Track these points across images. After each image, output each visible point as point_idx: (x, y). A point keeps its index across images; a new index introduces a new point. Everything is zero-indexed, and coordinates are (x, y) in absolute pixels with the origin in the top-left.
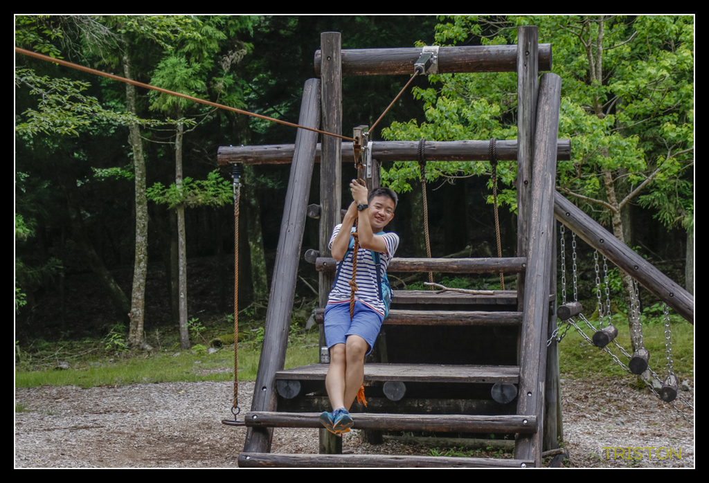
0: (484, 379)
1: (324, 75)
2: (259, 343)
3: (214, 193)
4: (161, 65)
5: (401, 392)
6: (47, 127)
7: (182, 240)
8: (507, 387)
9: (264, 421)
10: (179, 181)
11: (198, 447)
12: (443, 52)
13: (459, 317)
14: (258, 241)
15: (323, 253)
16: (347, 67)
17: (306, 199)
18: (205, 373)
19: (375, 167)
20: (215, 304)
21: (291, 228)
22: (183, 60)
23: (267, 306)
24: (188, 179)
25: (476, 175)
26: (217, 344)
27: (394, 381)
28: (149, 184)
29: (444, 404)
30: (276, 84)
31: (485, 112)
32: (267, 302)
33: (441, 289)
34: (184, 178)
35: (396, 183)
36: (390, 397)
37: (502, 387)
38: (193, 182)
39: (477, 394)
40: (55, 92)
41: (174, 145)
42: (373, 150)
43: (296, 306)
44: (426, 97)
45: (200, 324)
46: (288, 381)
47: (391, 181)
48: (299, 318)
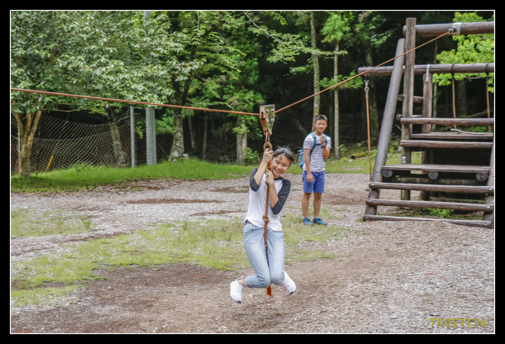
0: (473, 171)
1: (407, 37)
2: (374, 157)
3: (353, 83)
4: (329, 20)
5: (436, 176)
6: (281, 58)
7: (336, 106)
8: (484, 174)
9: (377, 186)
10: (336, 77)
11: (347, 200)
12: (463, 26)
13: (465, 145)
14: (375, 106)
15: (404, 116)
16: (418, 34)
17: (397, 92)
18: (349, 170)
19: (430, 76)
20: (351, 138)
21: (390, 105)
22: (340, 17)
23: (378, 139)
24: (340, 76)
25: (482, 78)
26: (353, 157)
27: (433, 172)
28: (321, 78)
29: (455, 181)
30: (386, 21)
31: (489, 47)
32: (379, 137)
33: (458, 132)
34: (338, 75)
35: (443, 81)
36: (431, 178)
37: (481, 174)
38: (343, 77)
39: (470, 177)
40: (284, 40)
41: (333, 59)
42: (430, 69)
43: (393, 139)
44: (459, 40)
45: (345, 147)
46: (387, 170)
47: (440, 80)
48: (395, 146)
